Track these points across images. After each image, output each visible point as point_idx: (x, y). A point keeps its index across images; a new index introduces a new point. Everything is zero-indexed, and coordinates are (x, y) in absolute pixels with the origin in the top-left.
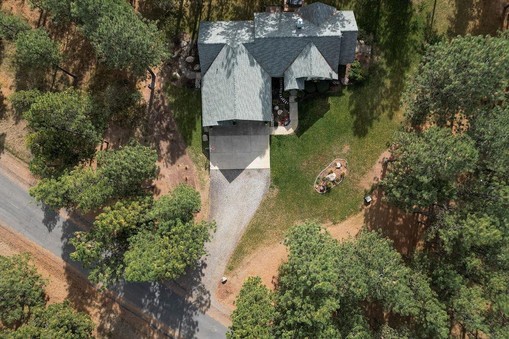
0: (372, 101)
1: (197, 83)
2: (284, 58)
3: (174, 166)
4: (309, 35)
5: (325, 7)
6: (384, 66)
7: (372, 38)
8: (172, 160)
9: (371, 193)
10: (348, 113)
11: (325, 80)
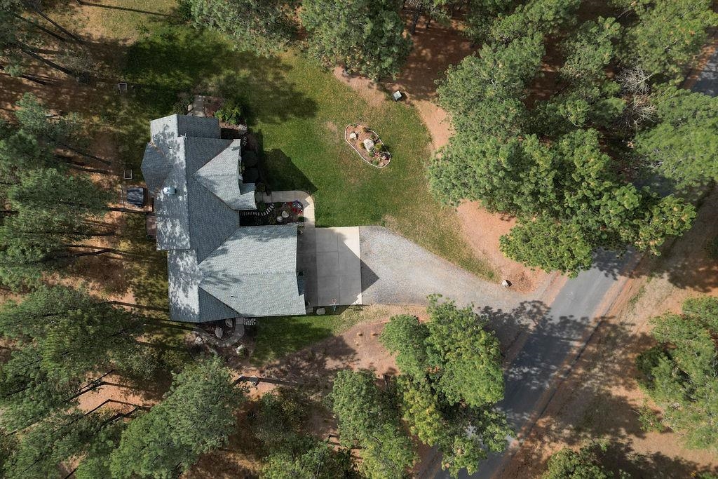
0: (268, 93)
1: (249, 323)
2: (215, 210)
3: (358, 350)
4: (184, 178)
5: (146, 158)
6: (222, 77)
7: (184, 95)
8: (350, 353)
9: (390, 92)
10: (284, 124)
11: (242, 156)
